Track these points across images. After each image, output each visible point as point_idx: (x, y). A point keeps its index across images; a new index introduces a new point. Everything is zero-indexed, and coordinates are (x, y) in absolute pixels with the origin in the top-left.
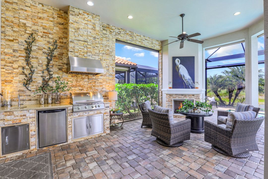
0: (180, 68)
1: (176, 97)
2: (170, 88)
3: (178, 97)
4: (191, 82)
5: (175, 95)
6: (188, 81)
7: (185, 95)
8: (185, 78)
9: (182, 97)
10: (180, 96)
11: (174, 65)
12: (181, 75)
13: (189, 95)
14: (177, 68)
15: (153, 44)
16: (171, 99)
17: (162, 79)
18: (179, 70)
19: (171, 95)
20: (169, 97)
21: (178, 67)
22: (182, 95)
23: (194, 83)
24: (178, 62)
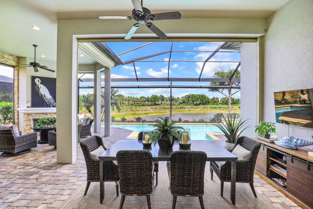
0: (40, 87)
1: (36, 116)
2: (28, 107)
3: (38, 116)
4: (52, 101)
5: (34, 114)
6: (49, 101)
7: (46, 114)
8: (46, 98)
9: (43, 115)
10: (41, 115)
11: (33, 84)
12: (42, 95)
13: (50, 113)
14: (36, 88)
15: (4, 58)
16: (29, 118)
17: (18, 98)
18: (39, 90)
19: (29, 114)
20: (27, 117)
21: (38, 87)
22: (43, 114)
23: (56, 102)
24: (39, 81)
